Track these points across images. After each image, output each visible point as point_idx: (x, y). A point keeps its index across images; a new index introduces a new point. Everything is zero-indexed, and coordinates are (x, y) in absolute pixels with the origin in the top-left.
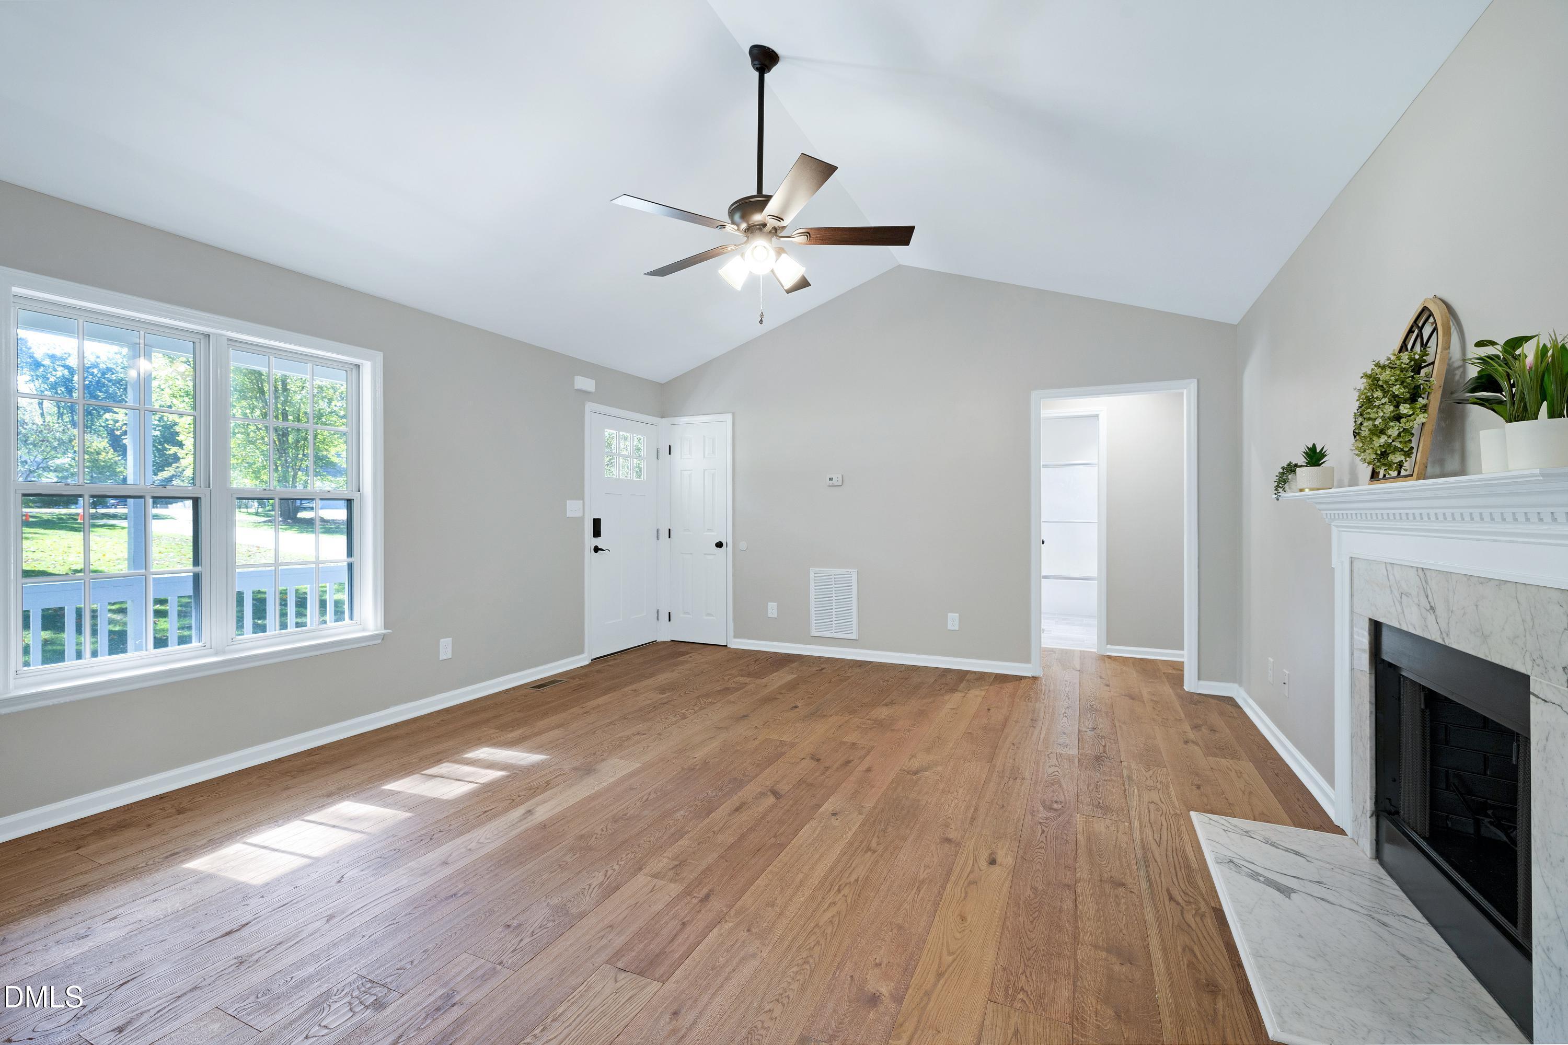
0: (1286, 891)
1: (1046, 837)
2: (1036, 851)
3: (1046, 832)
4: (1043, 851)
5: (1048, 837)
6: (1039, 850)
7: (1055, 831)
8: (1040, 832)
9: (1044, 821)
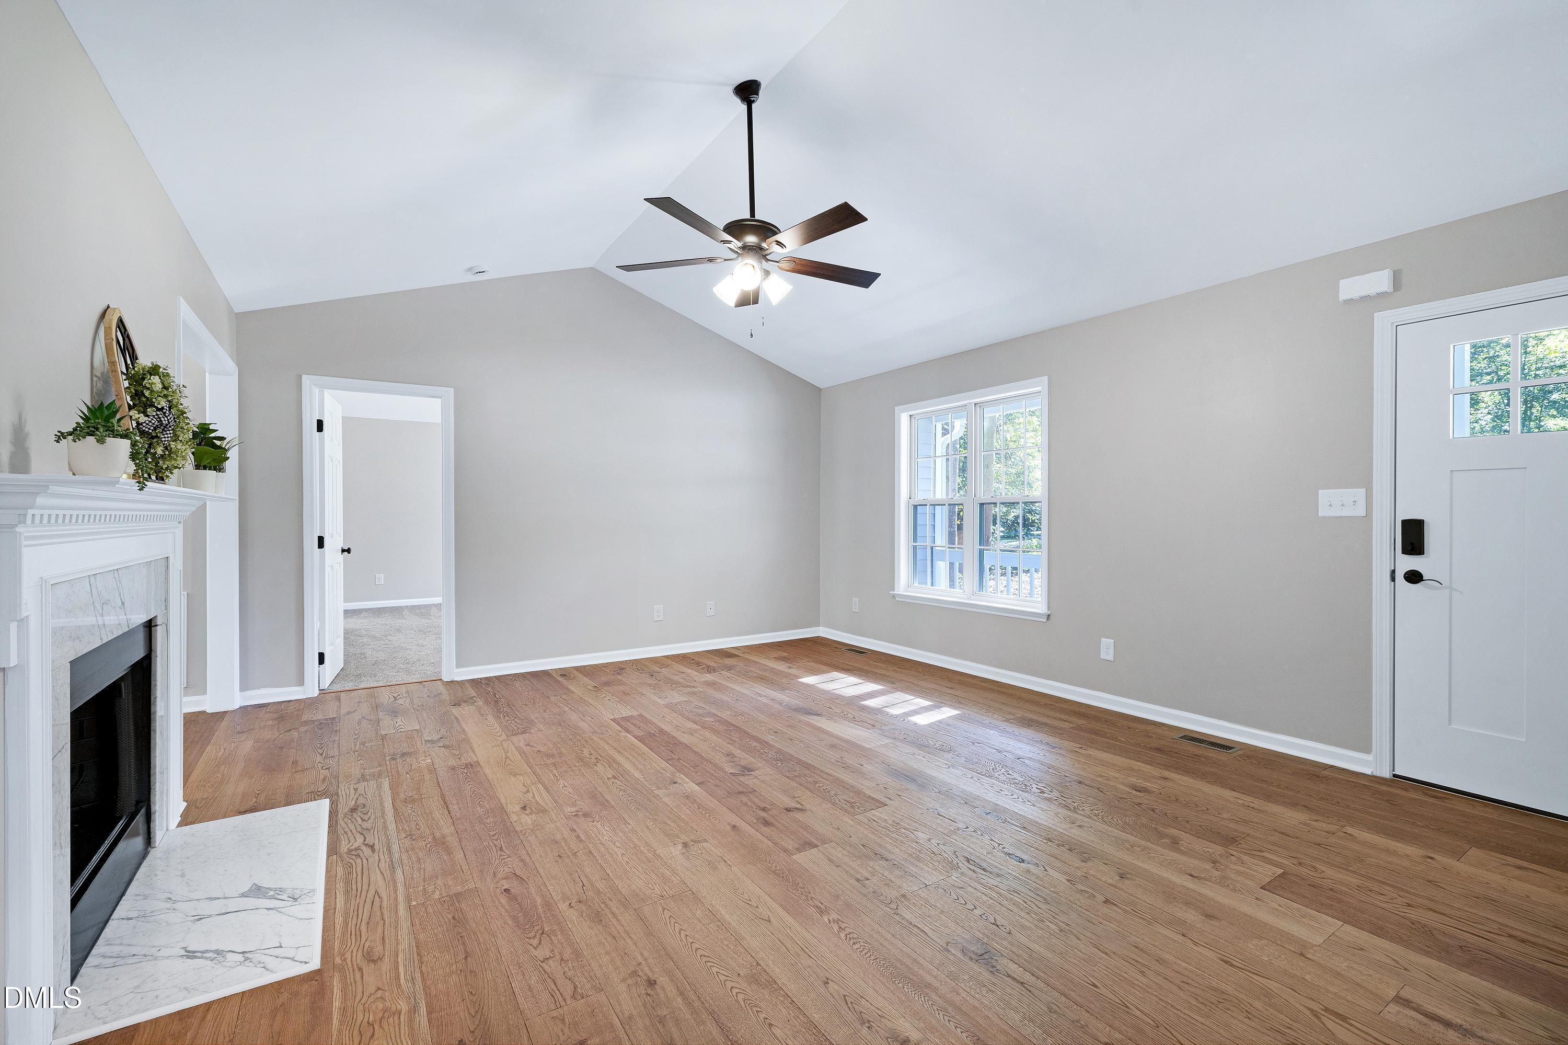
0: (257, 891)
1: (496, 846)
2: (497, 831)
3: (498, 850)
4: (492, 833)
5: (494, 848)
6: (494, 833)
7: (490, 855)
8: (504, 848)
9: (506, 860)
